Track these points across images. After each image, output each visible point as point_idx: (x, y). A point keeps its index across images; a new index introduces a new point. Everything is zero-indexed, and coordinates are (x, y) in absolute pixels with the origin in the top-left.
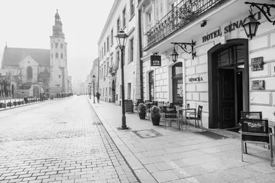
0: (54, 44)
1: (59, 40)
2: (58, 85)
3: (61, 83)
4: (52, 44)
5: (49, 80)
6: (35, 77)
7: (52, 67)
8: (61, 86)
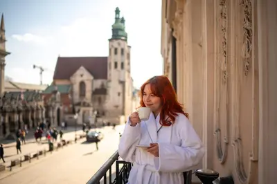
0: (113, 51)
1: (119, 44)
2: (117, 107)
3: (120, 103)
4: (110, 50)
5: (105, 99)
6: (88, 94)
7: (110, 81)
8: (120, 108)
